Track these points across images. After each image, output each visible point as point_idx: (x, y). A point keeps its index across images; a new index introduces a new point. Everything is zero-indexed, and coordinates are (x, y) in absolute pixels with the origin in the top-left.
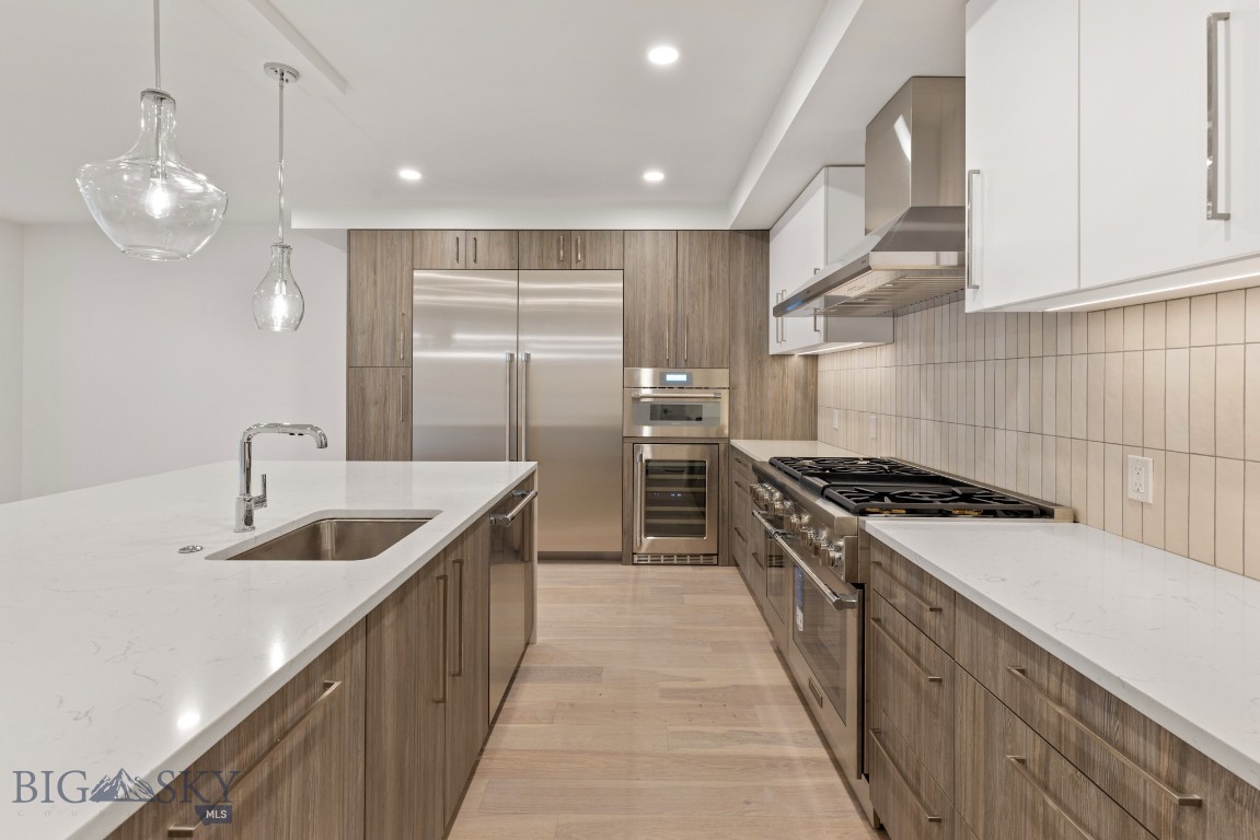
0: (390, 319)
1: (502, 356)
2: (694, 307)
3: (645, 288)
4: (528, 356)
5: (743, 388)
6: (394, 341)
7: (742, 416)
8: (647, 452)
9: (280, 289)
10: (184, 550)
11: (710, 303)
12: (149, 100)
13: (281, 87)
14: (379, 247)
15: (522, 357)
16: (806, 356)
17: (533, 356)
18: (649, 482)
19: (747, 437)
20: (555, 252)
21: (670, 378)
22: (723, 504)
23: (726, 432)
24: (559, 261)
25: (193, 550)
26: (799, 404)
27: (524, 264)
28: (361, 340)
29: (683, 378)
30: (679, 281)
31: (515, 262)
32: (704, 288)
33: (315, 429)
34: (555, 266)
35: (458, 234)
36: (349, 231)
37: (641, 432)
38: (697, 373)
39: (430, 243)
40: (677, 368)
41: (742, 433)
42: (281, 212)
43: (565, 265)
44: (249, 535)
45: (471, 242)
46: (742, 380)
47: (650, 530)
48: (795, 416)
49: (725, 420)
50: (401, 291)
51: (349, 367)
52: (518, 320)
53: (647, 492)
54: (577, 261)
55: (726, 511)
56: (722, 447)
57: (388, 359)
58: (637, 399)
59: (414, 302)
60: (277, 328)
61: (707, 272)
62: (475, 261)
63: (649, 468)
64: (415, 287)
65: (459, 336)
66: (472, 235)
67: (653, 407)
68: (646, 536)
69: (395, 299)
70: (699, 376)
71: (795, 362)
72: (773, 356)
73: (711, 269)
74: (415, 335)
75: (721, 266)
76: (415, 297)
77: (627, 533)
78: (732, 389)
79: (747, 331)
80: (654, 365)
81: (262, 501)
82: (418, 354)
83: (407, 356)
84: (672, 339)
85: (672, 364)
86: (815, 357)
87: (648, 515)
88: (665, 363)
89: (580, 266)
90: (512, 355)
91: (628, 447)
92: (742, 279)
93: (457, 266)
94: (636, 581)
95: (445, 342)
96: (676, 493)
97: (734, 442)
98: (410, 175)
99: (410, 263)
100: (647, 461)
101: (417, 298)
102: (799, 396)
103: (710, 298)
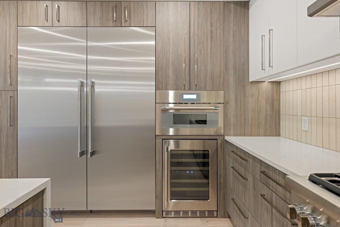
0: (3, 59)
2: (201, 50)
4: (93, 83)
5: (232, 103)
7: (232, 120)
8: (172, 145)
11: (211, 49)
16: (272, 82)
18: (172, 164)
19: (235, 135)
20: (111, 15)
21: (186, 97)
22: (220, 178)
23: (222, 131)
24: (113, 21)
26: (269, 113)
27: (91, 23)
29: (194, 97)
31: (85, 22)
32: (207, 39)
34: (111, 24)
35: (48, 4)
37: (168, 132)
38: (204, 94)
39: (29, 9)
40: (190, 89)
41: (232, 132)
43: (118, 23)
46: (232, 98)
47: (174, 195)
48: (266, 119)
49: (221, 124)
50: (10, 40)
53: (171, 171)
54: (126, 21)
55: (222, 182)
56: (219, 141)
57: (2, 85)
58: (165, 111)
61: (209, 28)
62: (59, 21)
63: (173, 155)
66: (57, 4)
67: (175, 116)
68: (171, 199)
70: (205, 96)
71: (266, 86)
72: (252, 82)
73: (211, 26)
75: (218, 24)
77: (159, 198)
78: (225, 104)
79: (235, 67)
80: (176, 89)
83: (14, 83)
85: (187, 87)
86: (278, 83)
87: (173, 185)
88: (183, 86)
89: (127, 24)
90: (82, 82)
91: (159, 141)
92: (231, 33)
93: (47, 24)
96: (190, 171)
97: (227, 138)
99: (16, 22)
100: (171, 150)
102: (269, 108)
103: (211, 45)
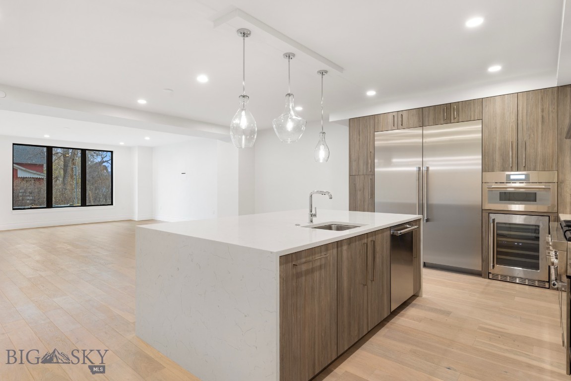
0: (365, 155)
1: (415, 169)
2: (530, 135)
3: (496, 128)
4: (428, 168)
5: (568, 182)
6: (367, 164)
7: (567, 199)
9: (322, 147)
10: (297, 225)
11: (542, 132)
12: (288, 97)
13: (322, 77)
14: (361, 125)
15: (425, 169)
17: (431, 168)
18: (499, 235)
20: (442, 115)
21: (513, 177)
23: (556, 209)
24: (444, 120)
25: (299, 225)
27: (426, 123)
28: (354, 164)
29: (522, 177)
30: (519, 122)
31: (421, 123)
32: (538, 124)
33: (329, 193)
34: (442, 122)
35: (394, 114)
36: (350, 119)
39: (382, 119)
40: (517, 170)
42: (322, 116)
43: (448, 120)
44: (311, 224)
45: (400, 116)
46: (568, 177)
50: (370, 142)
51: (350, 175)
52: (422, 150)
53: (497, 240)
54: (454, 118)
56: (552, 219)
57: (365, 171)
59: (375, 145)
60: (321, 161)
61: (540, 114)
62: (402, 125)
63: (499, 227)
64: (375, 138)
65: (395, 160)
66: (400, 113)
67: (501, 193)
68: (497, 264)
69: (367, 145)
70: (534, 176)
73: (543, 112)
74: (376, 161)
75: (551, 109)
76: (375, 143)
77: (485, 261)
78: (559, 183)
80: (503, 170)
81: (315, 215)
82: (377, 169)
83: (373, 170)
84: (514, 156)
85: (515, 168)
87: (498, 253)
88: (510, 168)
89: (456, 120)
90: (419, 168)
91: (486, 215)
93: (394, 128)
94: (487, 285)
95: (388, 163)
96: (518, 243)
97: (560, 216)
98: (371, 93)
99: (373, 129)
100: (498, 223)
101: (377, 143)
103: (542, 129)
